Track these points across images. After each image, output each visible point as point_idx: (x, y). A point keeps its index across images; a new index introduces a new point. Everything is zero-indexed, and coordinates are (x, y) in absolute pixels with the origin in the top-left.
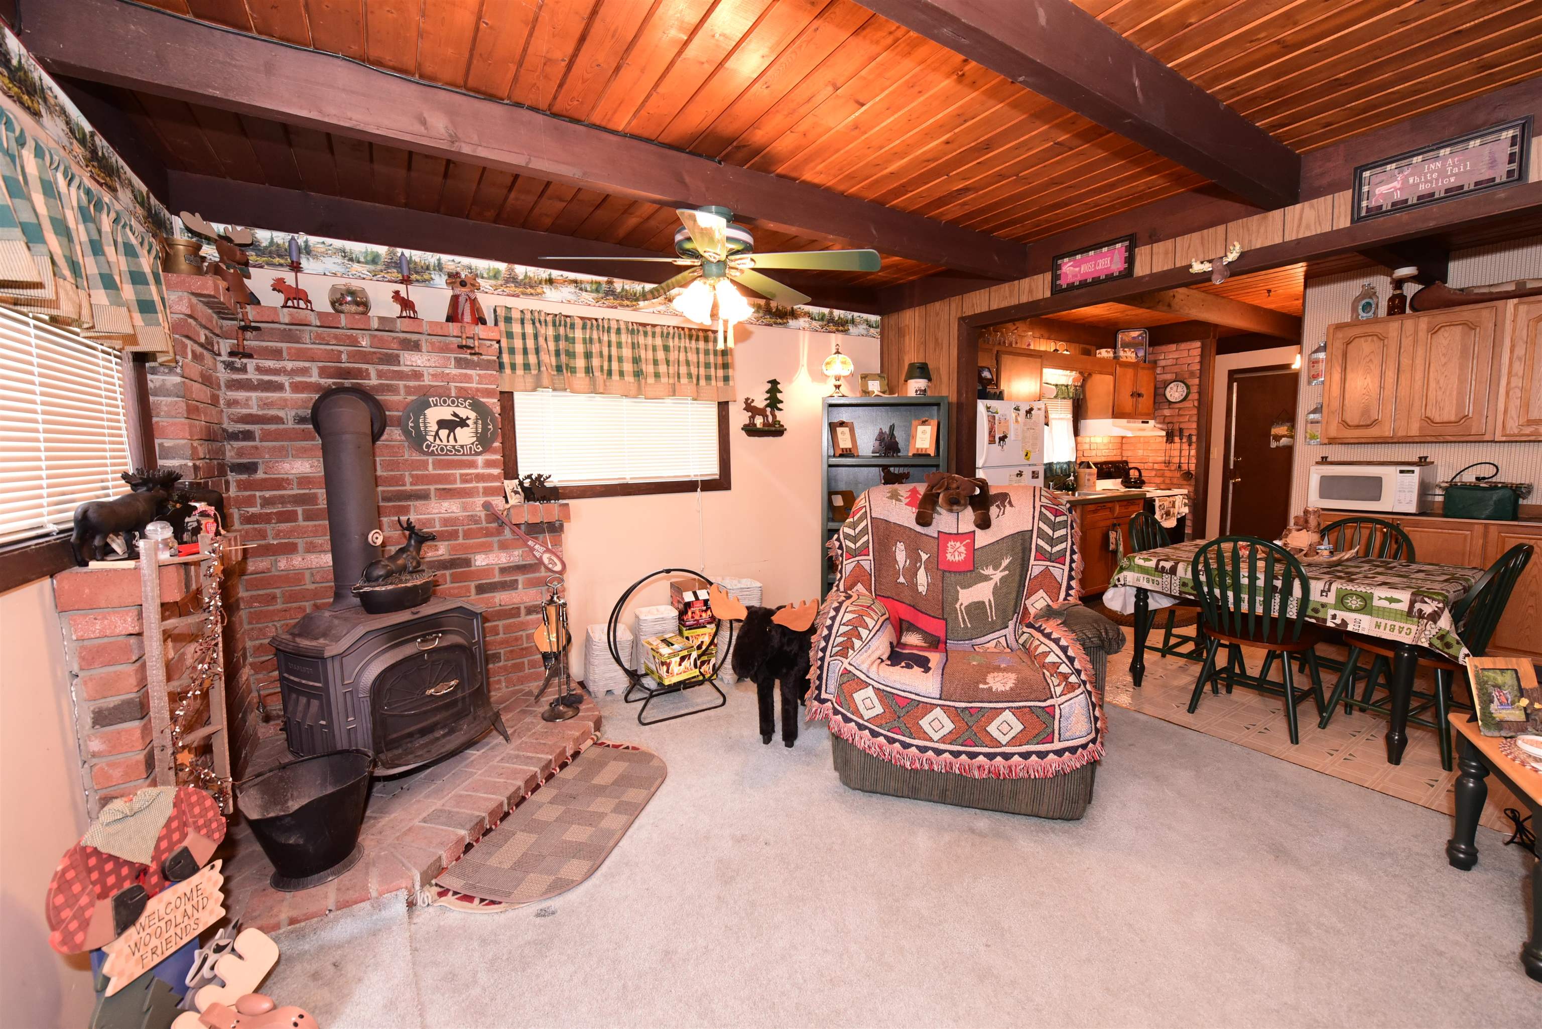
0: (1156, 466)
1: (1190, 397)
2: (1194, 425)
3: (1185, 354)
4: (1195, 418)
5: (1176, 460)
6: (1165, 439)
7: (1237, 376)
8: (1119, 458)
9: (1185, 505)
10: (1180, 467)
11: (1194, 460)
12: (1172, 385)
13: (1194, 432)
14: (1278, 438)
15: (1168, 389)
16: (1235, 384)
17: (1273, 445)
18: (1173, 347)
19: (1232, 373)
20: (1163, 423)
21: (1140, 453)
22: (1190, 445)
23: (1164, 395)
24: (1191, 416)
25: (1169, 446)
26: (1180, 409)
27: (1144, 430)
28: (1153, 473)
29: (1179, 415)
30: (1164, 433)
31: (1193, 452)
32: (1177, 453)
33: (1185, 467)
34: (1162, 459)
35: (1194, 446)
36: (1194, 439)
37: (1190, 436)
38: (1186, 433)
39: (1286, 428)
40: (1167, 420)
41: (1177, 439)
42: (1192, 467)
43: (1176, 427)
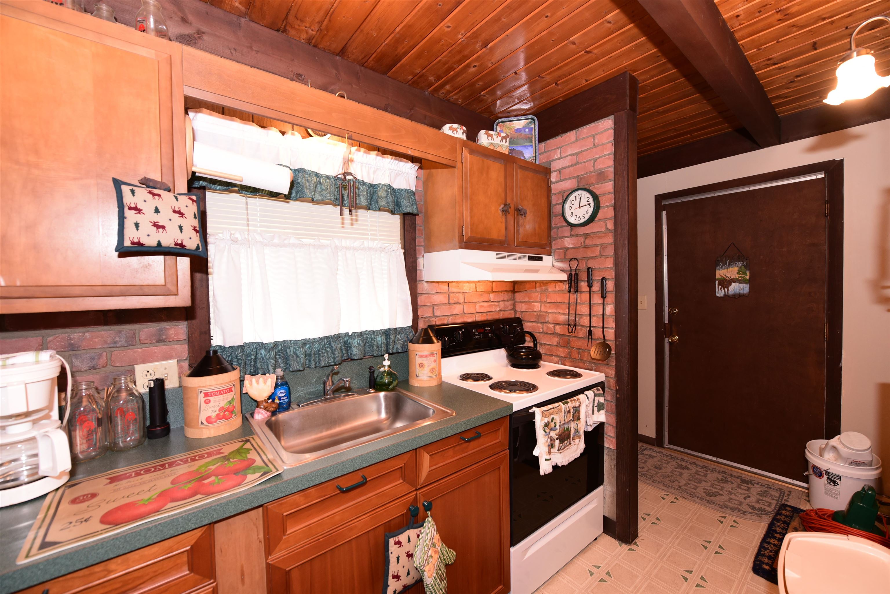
0: (558, 329)
1: (600, 216)
2: (610, 263)
3: (589, 144)
4: (610, 251)
5: (585, 321)
6: (566, 287)
7: (665, 203)
8: (509, 314)
9: (600, 407)
10: (590, 332)
11: (611, 324)
12: (572, 197)
13: (610, 275)
14: (725, 283)
15: (567, 205)
16: (664, 213)
17: (720, 293)
18: (571, 135)
19: (659, 199)
20: (562, 260)
21: (537, 307)
22: (603, 297)
23: (563, 215)
24: (604, 247)
25: (573, 297)
26: (586, 236)
27: (536, 271)
28: (555, 340)
29: (587, 247)
30: (564, 277)
31: (610, 309)
32: (584, 310)
33: (597, 333)
34: (563, 318)
35: (611, 298)
36: (610, 285)
37: (603, 280)
38: (597, 277)
39: (736, 269)
40: (570, 256)
41: (583, 285)
42: (610, 334)
43: (583, 266)
